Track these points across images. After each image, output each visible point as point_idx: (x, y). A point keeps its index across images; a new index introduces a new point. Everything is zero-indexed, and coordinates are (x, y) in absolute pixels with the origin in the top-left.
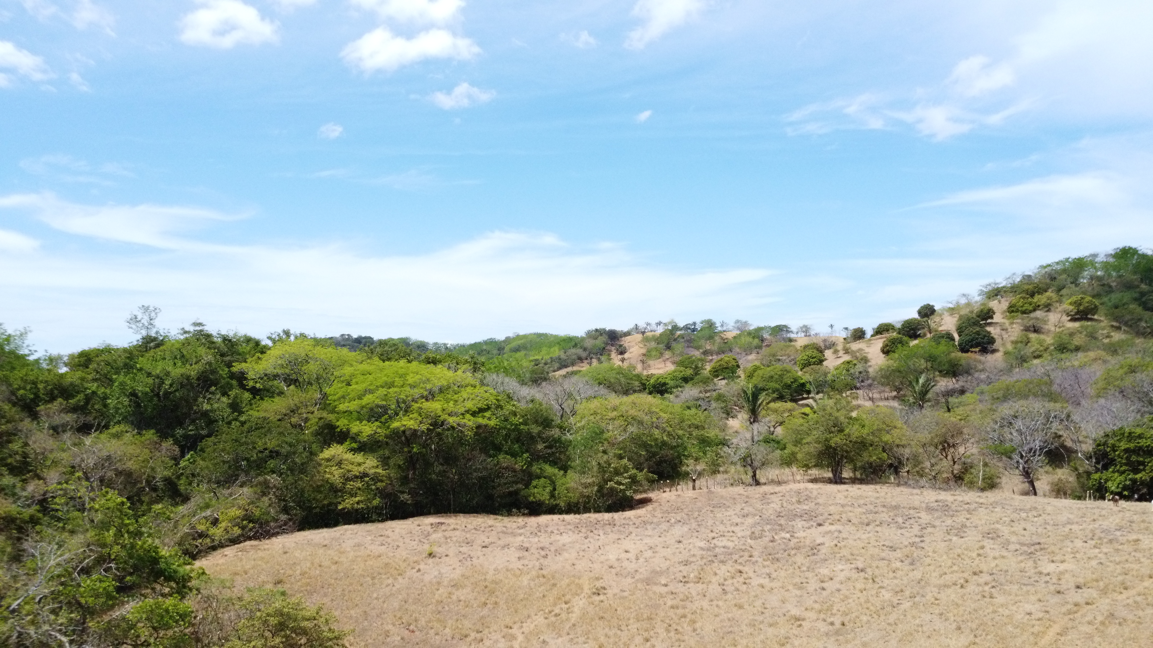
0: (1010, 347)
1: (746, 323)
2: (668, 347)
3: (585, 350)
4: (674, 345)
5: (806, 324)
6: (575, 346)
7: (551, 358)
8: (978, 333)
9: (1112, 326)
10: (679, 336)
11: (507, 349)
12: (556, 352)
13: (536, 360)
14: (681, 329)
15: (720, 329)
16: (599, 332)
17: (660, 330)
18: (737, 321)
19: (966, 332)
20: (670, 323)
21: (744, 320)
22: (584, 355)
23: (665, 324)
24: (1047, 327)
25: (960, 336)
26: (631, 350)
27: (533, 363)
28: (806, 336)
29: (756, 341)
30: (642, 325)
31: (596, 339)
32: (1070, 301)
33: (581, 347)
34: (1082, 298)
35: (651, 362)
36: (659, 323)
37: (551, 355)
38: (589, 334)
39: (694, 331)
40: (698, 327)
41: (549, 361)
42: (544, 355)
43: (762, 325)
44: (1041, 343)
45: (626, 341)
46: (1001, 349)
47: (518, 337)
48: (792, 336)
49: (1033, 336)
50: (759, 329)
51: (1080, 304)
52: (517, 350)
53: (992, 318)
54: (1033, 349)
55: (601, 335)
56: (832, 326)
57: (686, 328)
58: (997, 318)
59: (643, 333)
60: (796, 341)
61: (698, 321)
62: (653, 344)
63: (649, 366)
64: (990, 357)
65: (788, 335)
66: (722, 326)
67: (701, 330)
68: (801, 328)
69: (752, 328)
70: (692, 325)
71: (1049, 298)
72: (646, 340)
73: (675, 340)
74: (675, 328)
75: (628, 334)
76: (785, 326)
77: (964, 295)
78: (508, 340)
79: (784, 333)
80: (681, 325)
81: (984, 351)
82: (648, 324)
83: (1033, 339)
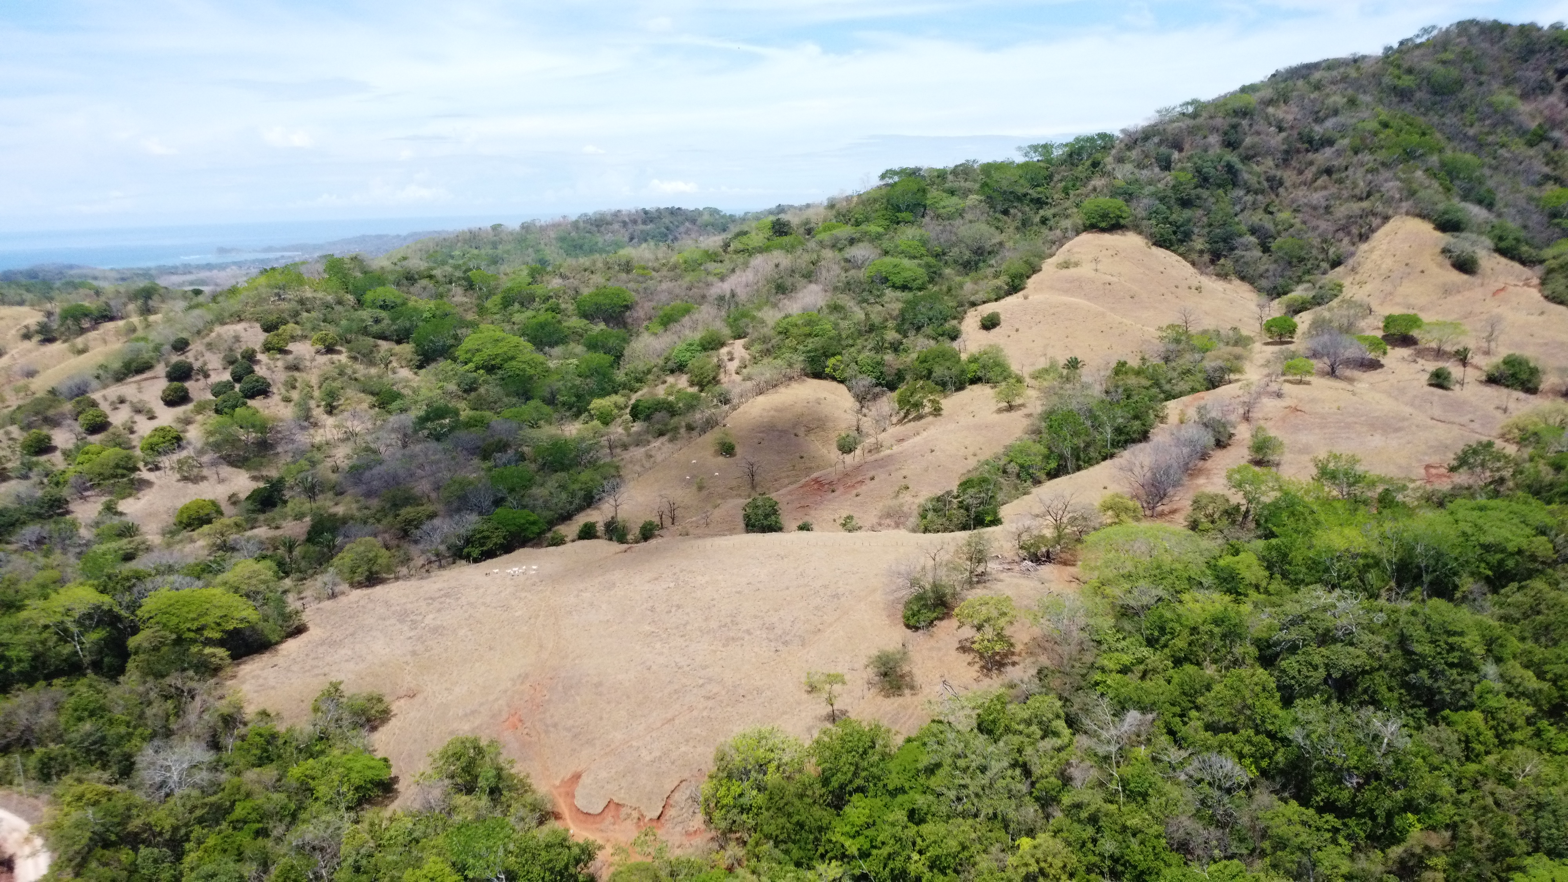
8: (253, 379)
9: (353, 358)
19: (241, 379)
24: (304, 363)
25: (237, 381)
32: (315, 336)
34: (326, 335)
44: (308, 384)
46: (277, 391)
49: (297, 374)
51: (325, 340)
53: (255, 358)
58: (260, 357)
64: (273, 403)
71: (293, 328)
81: (265, 396)
83: (299, 380)
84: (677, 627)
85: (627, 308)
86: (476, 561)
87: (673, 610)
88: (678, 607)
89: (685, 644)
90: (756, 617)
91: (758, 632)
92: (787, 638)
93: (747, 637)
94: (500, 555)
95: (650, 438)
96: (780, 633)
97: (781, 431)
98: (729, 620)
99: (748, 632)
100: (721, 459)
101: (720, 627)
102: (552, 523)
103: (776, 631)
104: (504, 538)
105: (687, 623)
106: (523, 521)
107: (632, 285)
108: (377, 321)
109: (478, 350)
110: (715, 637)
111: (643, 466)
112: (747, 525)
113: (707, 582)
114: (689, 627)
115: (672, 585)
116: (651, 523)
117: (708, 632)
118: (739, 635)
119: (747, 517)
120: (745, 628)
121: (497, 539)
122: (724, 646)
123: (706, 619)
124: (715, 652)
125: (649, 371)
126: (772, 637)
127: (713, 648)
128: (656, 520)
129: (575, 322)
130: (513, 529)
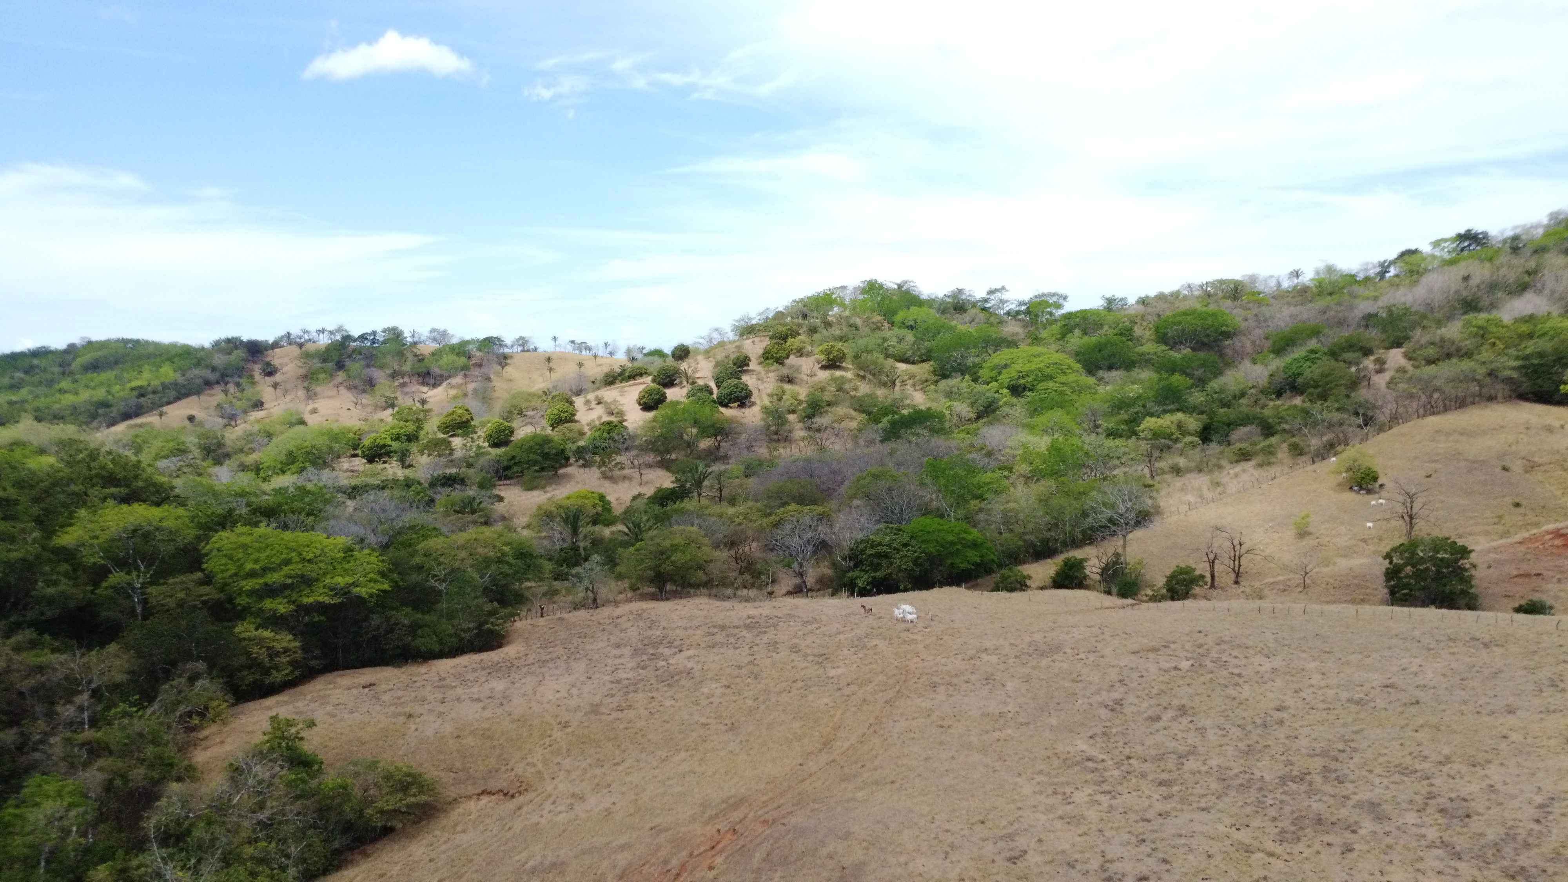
0: (766, 401)
1: (444, 334)
2: (340, 366)
3: (214, 369)
4: (348, 363)
5: (523, 335)
6: (198, 364)
7: (163, 384)
8: (736, 386)
9: (859, 375)
10: (354, 351)
11: (76, 365)
12: (168, 373)
13: (141, 387)
14: (355, 340)
15: (409, 339)
16: (233, 344)
17: (324, 340)
18: (433, 331)
19: (725, 384)
20: (338, 330)
21: (442, 328)
22: (212, 377)
23: (331, 333)
24: (799, 376)
25: (718, 387)
26: (285, 369)
27: (135, 393)
28: (523, 351)
29: (463, 360)
30: (295, 331)
31: (230, 353)
32: (821, 348)
33: (207, 367)
34: (833, 346)
35: (318, 389)
36: (322, 331)
37: (162, 380)
38: (217, 344)
39: (374, 343)
40: (380, 337)
41: (160, 388)
42: (145, 378)
43: (468, 337)
44: (795, 397)
45: (276, 358)
46: (758, 402)
47: (90, 345)
48: (506, 351)
49: (787, 387)
50: (464, 343)
51: (830, 353)
52: (94, 367)
53: (748, 365)
54: (788, 403)
55: (237, 348)
56: (555, 339)
57: (363, 337)
58: (753, 365)
59: (301, 346)
60: (511, 357)
61: (379, 329)
62: (317, 364)
63: (315, 394)
64: (747, 411)
65: (501, 351)
66: (413, 336)
67: (384, 342)
68: (518, 340)
69: (454, 341)
70: (370, 334)
71: (802, 342)
72: (307, 356)
73: (350, 356)
74: (347, 338)
75: (276, 345)
76: (498, 339)
77: (717, 330)
78: (71, 349)
79: (496, 347)
80: (356, 333)
81: (742, 405)
82: (305, 332)
83: (788, 392)
84: (1161, 758)
85: (1228, 335)
86: (863, 593)
87: (1167, 716)
88: (1183, 710)
89: (1159, 807)
90: (1405, 771)
91: (1411, 818)
92: (1524, 860)
93: (1368, 826)
94: (906, 590)
95: (1224, 463)
96: (1493, 834)
97: (1474, 462)
98: (1316, 764)
99: (1374, 808)
100: (1350, 497)
101: (1283, 780)
102: (1015, 557)
103: (1476, 825)
104: (915, 562)
105: (1192, 751)
106: (950, 538)
107: (1238, 311)
108: (900, 340)
109: (1006, 366)
110: (1260, 803)
111: (1201, 496)
112: (1392, 592)
113: (1274, 670)
114: (1191, 764)
115: (1185, 665)
116: (1188, 571)
117: (1245, 787)
118: (1344, 813)
119: (1392, 574)
120: (1364, 796)
121: (901, 562)
122: (1282, 838)
123: (1249, 752)
124: (1249, 851)
125: (1243, 394)
126: (1461, 843)
127: (1243, 836)
128: (1202, 568)
129: (1149, 347)
130: (932, 549)
